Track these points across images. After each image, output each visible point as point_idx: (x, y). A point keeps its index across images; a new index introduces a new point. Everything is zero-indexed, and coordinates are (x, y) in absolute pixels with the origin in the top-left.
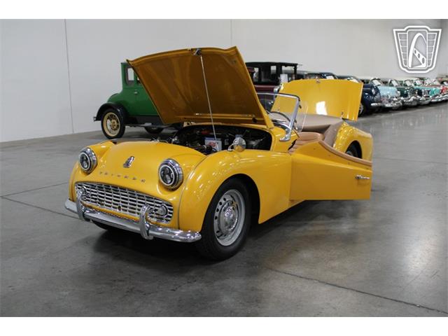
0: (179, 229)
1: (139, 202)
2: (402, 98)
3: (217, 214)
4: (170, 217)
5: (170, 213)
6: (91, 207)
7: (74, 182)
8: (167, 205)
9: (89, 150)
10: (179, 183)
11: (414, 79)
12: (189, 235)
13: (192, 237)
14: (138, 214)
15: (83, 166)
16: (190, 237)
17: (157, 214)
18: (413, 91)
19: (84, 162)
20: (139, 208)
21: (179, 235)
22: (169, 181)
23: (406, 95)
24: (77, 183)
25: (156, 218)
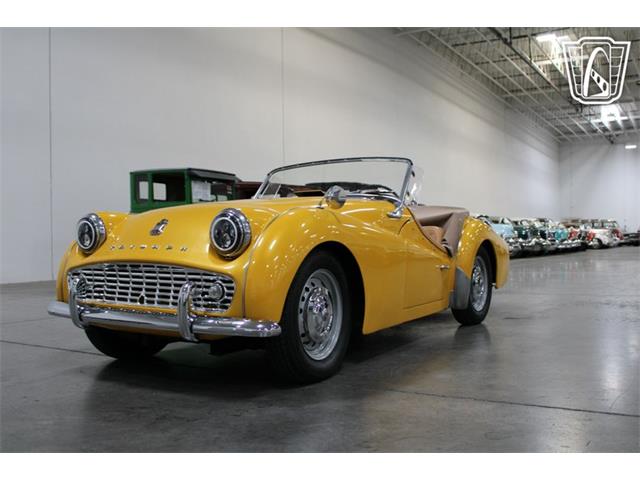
0: (244, 317)
1: (176, 279)
2: (521, 240)
3: (302, 305)
4: (229, 301)
5: (229, 295)
6: (92, 305)
7: (67, 268)
8: (224, 281)
9: (94, 217)
10: (245, 245)
11: (533, 220)
12: (260, 326)
13: (266, 329)
14: (174, 304)
15: (83, 243)
16: (262, 329)
17: (206, 300)
18: (534, 232)
19: (86, 236)
20: (177, 288)
21: (243, 326)
22: (229, 243)
23: (525, 237)
24: (71, 269)
25: (205, 306)
